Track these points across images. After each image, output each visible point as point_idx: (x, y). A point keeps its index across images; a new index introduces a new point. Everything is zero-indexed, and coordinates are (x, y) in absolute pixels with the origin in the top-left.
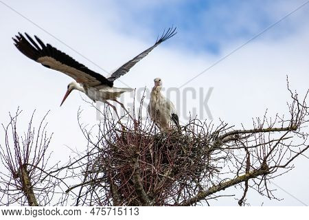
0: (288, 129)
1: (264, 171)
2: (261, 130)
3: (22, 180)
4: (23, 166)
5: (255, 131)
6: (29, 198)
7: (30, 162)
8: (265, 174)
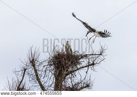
0: (99, 55)
1: (93, 64)
2: (93, 55)
3: (33, 63)
4: (33, 60)
5: (91, 55)
6: (34, 68)
7: (35, 59)
8: (93, 65)
